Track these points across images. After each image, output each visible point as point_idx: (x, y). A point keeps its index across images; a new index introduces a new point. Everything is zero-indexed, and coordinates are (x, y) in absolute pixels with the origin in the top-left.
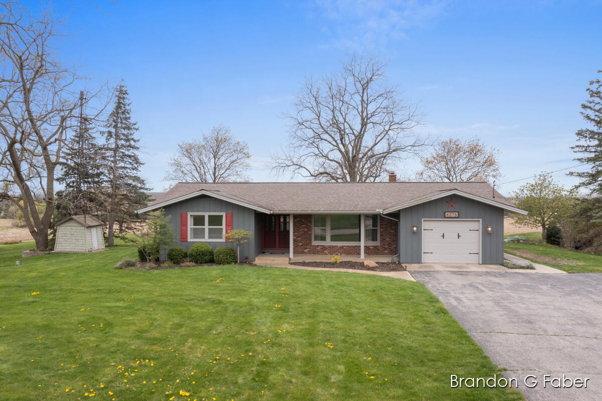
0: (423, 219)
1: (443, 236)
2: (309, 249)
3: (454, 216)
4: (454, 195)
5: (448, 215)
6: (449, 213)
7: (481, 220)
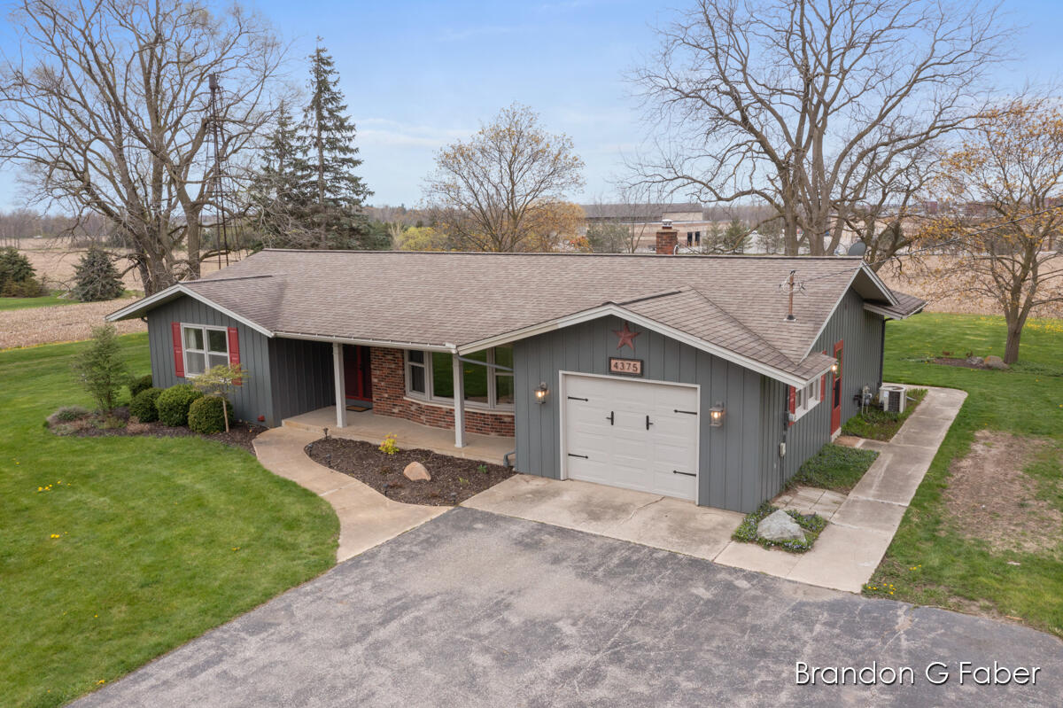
0: (561, 372)
1: (612, 419)
2: (401, 408)
3: (631, 371)
4: (611, 317)
5: (616, 366)
6: (619, 362)
7: (698, 386)
